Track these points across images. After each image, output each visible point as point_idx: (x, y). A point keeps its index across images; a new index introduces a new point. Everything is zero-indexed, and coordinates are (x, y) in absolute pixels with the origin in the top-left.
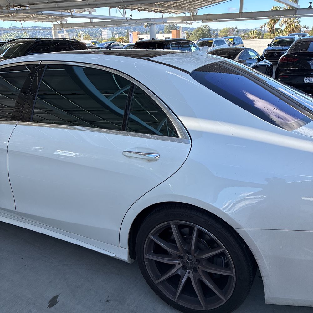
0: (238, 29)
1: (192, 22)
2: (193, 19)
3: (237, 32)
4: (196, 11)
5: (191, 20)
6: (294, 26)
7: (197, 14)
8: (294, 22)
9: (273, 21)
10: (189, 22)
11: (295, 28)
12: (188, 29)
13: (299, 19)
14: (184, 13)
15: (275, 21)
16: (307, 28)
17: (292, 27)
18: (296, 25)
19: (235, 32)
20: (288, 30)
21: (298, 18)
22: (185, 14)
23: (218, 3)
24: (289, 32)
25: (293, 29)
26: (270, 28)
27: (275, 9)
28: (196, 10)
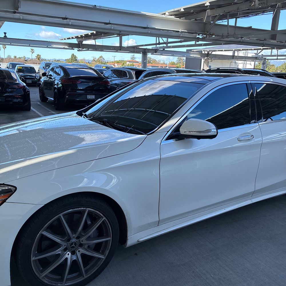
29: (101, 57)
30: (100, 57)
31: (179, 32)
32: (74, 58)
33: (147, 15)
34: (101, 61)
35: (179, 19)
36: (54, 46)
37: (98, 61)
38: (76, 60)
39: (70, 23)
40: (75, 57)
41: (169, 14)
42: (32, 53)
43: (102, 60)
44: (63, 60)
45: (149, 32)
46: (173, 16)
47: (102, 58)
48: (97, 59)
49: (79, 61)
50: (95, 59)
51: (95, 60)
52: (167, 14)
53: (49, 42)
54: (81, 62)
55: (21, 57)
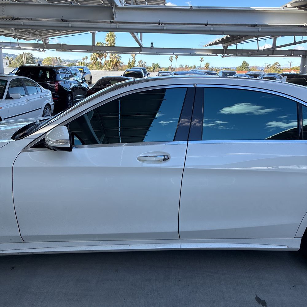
0: (61, 59)
1: (44, 50)
2: (46, 47)
3: (61, 62)
4: (48, 40)
5: (44, 48)
6: (117, 60)
7: (48, 42)
8: (116, 57)
9: (98, 55)
10: (42, 49)
11: (118, 62)
12: (7, 56)
13: (120, 55)
14: (36, 40)
15: (99, 55)
16: (122, 63)
17: (115, 61)
18: (118, 60)
19: (59, 62)
20: (111, 64)
21: (118, 54)
22: (38, 41)
23: (71, 35)
24: (113, 65)
25: (116, 64)
26: (93, 61)
27: (99, 45)
28: (47, 38)
29: (277, 63)
30: (275, 63)
31: (302, 26)
32: (245, 65)
33: (257, 10)
34: (275, 68)
35: (303, 10)
36: (198, 53)
37: (273, 68)
38: (247, 67)
39: (165, 28)
40: (247, 64)
41: (291, 6)
42: (202, 62)
43: (278, 67)
44: (234, 67)
45: (260, 30)
46: (296, 8)
47: (277, 65)
48: (271, 66)
49: (251, 69)
50: (269, 65)
51: (269, 67)
52: (289, 5)
53: (193, 49)
54: (252, 70)
55: (192, 66)
